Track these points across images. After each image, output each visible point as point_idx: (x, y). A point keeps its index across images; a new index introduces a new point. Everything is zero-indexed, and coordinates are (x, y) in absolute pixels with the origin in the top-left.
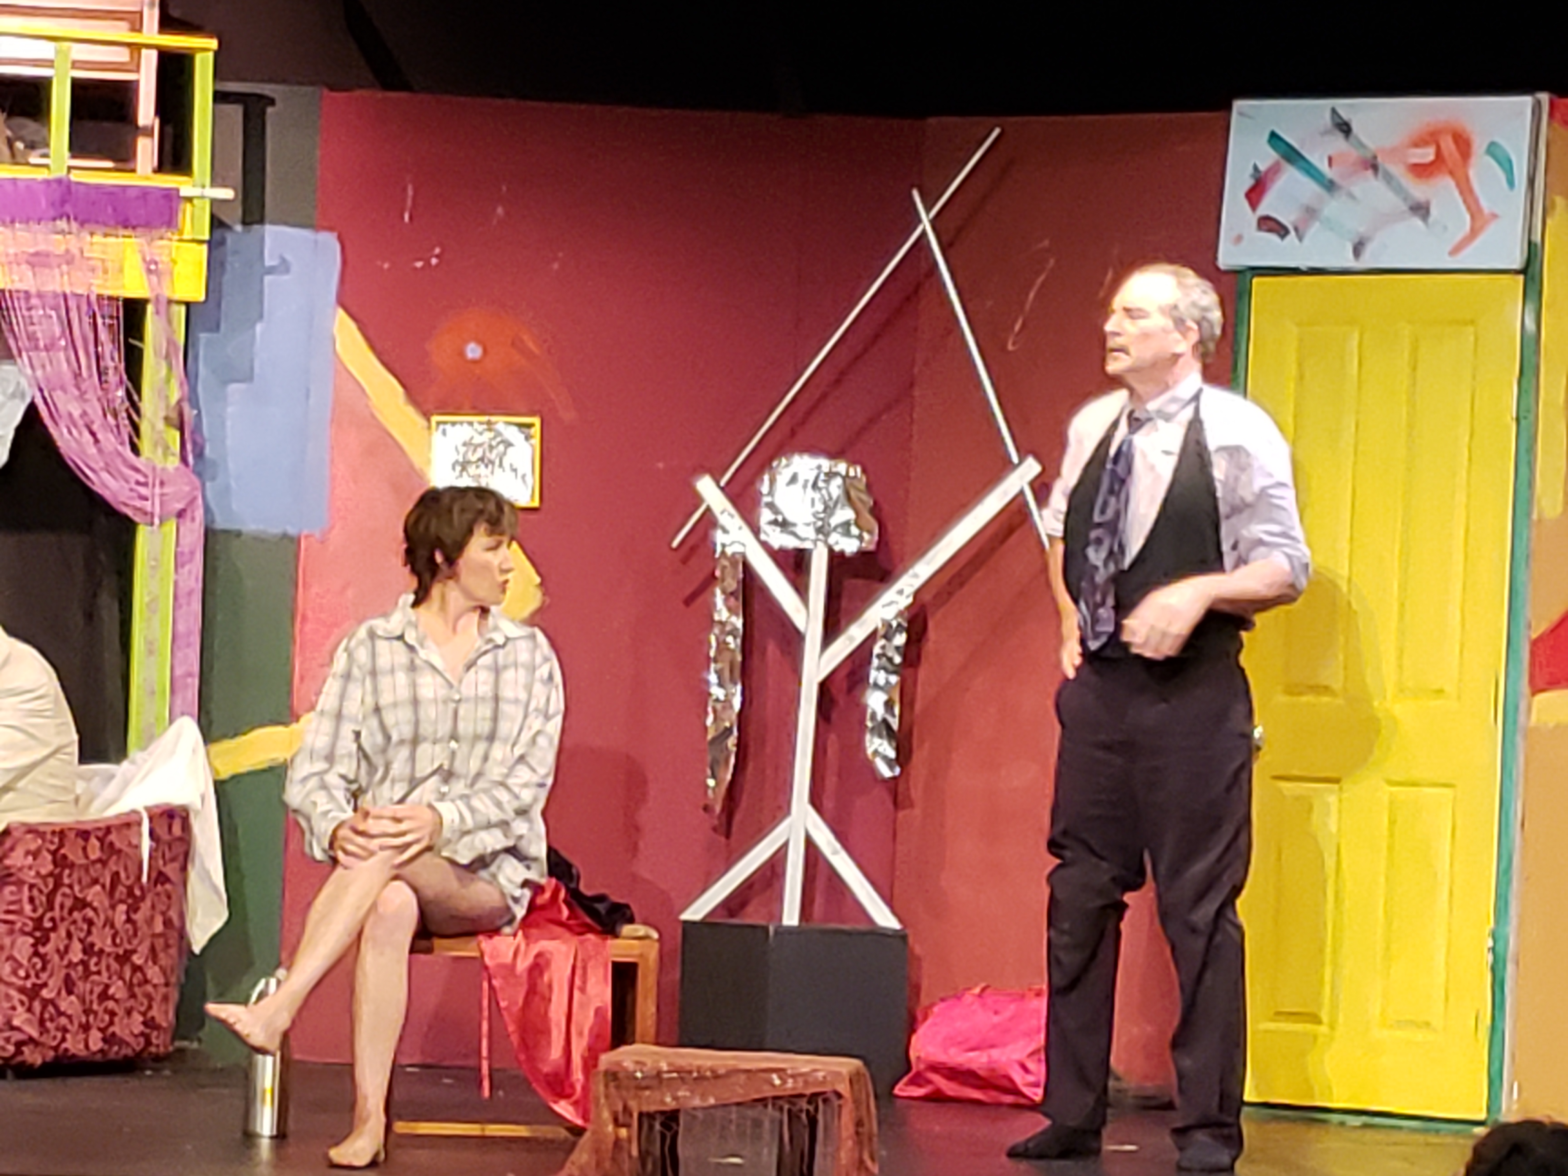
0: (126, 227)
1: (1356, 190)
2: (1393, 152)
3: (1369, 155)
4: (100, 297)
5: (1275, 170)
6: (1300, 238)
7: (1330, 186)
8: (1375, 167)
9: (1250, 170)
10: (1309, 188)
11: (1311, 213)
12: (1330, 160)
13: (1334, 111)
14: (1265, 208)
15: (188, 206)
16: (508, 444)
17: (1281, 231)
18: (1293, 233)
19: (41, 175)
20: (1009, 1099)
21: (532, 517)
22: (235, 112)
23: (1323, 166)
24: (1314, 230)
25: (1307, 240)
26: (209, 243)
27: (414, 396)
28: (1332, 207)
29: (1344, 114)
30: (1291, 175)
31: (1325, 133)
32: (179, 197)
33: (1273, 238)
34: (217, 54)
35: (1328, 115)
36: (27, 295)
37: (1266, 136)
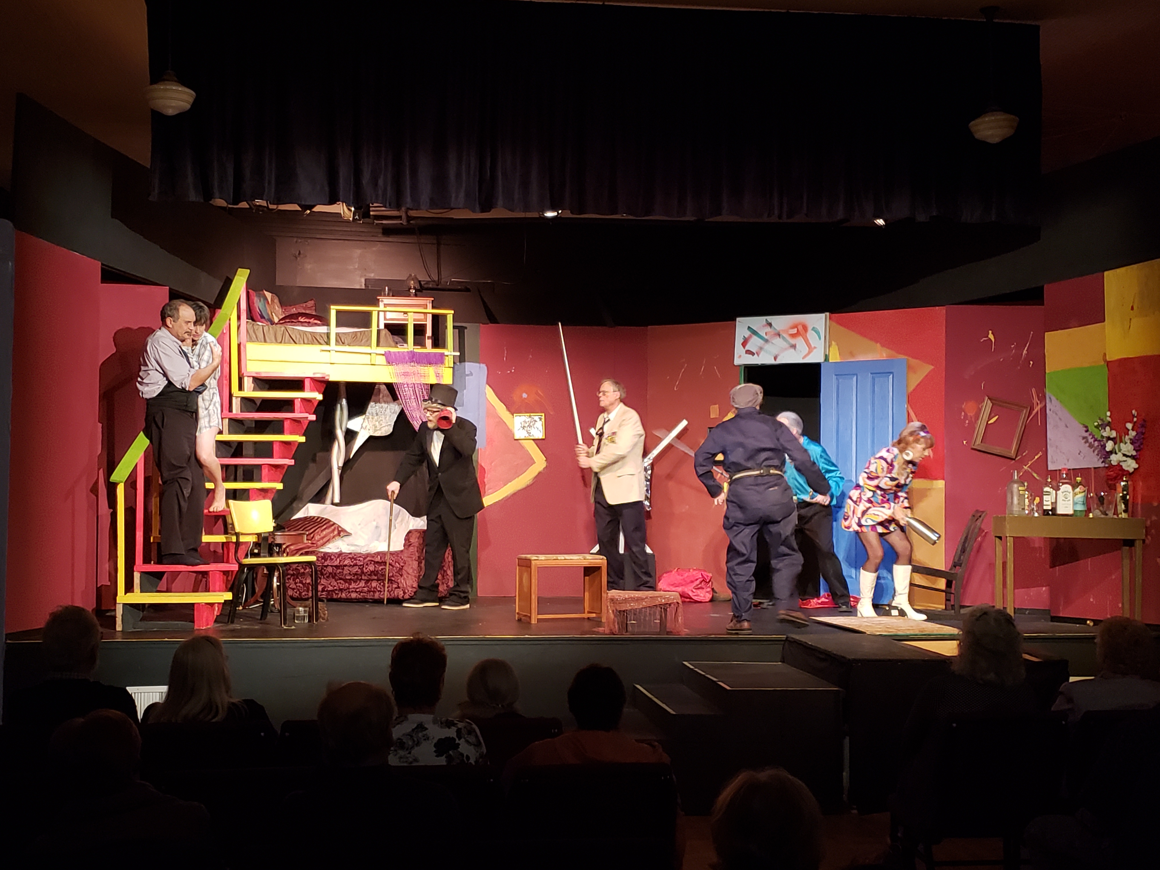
0: (430, 364)
1: (773, 342)
2: (784, 331)
3: (777, 332)
4: (423, 384)
5: (750, 337)
6: (758, 355)
7: (766, 341)
8: (779, 335)
9: (743, 337)
10: (760, 342)
11: (761, 348)
12: (766, 333)
13: (766, 320)
14: (748, 347)
15: (447, 358)
16: (536, 421)
17: (753, 354)
18: (756, 354)
19: (406, 350)
20: (688, 600)
21: (543, 441)
22: (457, 330)
23: (764, 335)
24: (762, 354)
25: (760, 356)
26: (453, 368)
27: (508, 409)
28: (767, 347)
29: (770, 321)
30: (755, 338)
31: (764, 326)
32: (444, 355)
33: (751, 356)
34: (453, 315)
35: (765, 321)
36: (404, 384)
37: (747, 327)
